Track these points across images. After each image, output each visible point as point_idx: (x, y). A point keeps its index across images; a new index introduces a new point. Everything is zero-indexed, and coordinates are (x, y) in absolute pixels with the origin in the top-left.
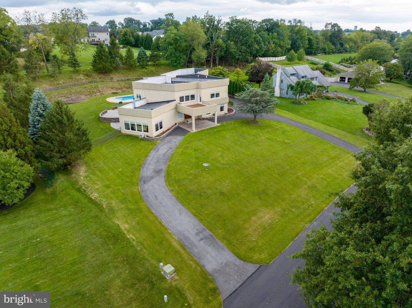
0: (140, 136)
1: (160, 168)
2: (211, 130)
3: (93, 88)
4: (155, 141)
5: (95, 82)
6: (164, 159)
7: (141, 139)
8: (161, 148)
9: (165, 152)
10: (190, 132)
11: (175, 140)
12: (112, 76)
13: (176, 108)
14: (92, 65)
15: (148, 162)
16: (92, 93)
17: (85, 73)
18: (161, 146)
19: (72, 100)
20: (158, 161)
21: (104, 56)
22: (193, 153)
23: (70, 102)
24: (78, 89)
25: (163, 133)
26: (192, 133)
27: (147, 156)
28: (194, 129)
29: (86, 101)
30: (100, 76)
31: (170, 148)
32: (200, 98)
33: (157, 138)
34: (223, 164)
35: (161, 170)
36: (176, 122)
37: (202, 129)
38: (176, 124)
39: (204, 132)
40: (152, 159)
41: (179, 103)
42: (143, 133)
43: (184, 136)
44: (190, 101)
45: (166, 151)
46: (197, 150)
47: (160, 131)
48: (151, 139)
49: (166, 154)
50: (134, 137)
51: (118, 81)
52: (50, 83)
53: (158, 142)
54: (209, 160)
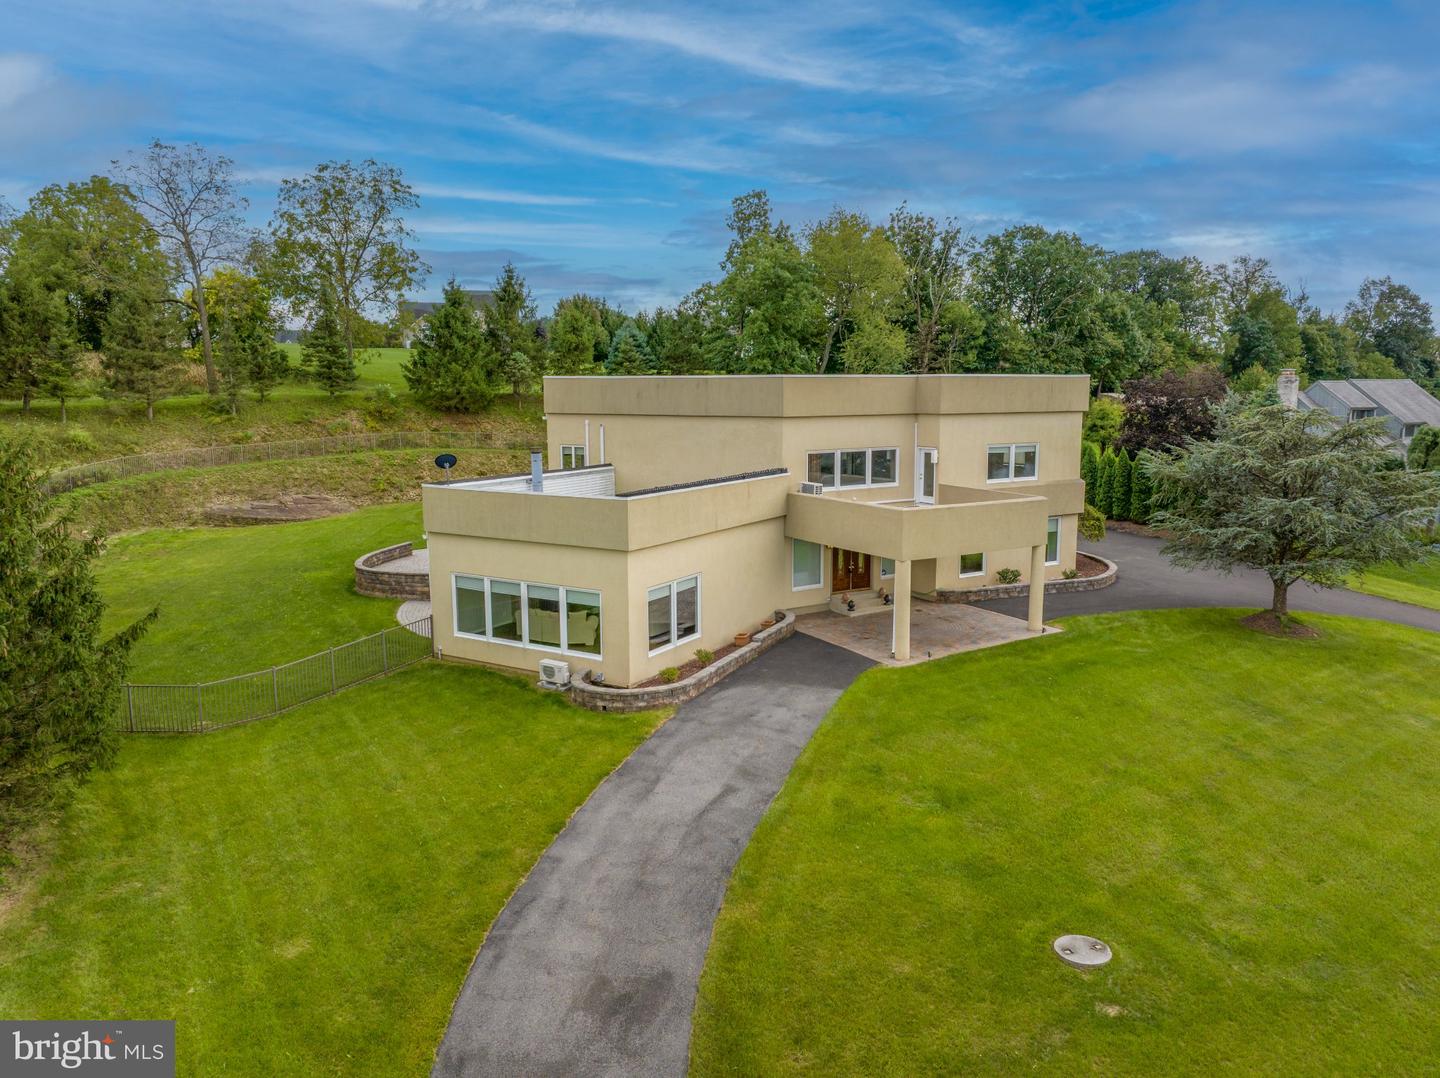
0: (543, 677)
1: (652, 957)
2: (1020, 661)
3: (392, 465)
4: (639, 717)
5: (408, 443)
6: (696, 869)
7: (548, 695)
8: (679, 764)
9: (702, 804)
10: (875, 663)
11: (781, 715)
12: (489, 427)
13: (786, 517)
14: (405, 376)
15: (553, 890)
16: (382, 487)
17: (372, 406)
18: (679, 751)
19: (281, 510)
20: (639, 885)
21: (461, 338)
22: (932, 823)
23: (266, 514)
24: (322, 465)
25: (703, 660)
26: (894, 671)
27: (555, 829)
28: (903, 650)
29: (343, 516)
30: (435, 424)
31: (747, 773)
32: (929, 468)
33: (654, 695)
34: (1245, 951)
35: (661, 981)
36: (782, 607)
37: (953, 651)
38: (780, 616)
39: (973, 667)
40: (592, 862)
41: (806, 489)
42: (562, 658)
43: (839, 687)
44: (869, 485)
45: (712, 791)
46: (963, 799)
47: (679, 650)
48: (613, 698)
49: (713, 816)
50: (507, 680)
51: (512, 446)
52: (203, 435)
53: (662, 718)
54: (1097, 899)
